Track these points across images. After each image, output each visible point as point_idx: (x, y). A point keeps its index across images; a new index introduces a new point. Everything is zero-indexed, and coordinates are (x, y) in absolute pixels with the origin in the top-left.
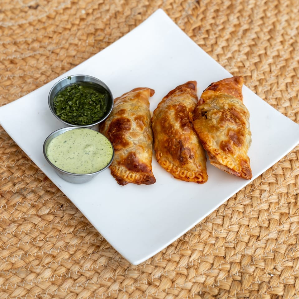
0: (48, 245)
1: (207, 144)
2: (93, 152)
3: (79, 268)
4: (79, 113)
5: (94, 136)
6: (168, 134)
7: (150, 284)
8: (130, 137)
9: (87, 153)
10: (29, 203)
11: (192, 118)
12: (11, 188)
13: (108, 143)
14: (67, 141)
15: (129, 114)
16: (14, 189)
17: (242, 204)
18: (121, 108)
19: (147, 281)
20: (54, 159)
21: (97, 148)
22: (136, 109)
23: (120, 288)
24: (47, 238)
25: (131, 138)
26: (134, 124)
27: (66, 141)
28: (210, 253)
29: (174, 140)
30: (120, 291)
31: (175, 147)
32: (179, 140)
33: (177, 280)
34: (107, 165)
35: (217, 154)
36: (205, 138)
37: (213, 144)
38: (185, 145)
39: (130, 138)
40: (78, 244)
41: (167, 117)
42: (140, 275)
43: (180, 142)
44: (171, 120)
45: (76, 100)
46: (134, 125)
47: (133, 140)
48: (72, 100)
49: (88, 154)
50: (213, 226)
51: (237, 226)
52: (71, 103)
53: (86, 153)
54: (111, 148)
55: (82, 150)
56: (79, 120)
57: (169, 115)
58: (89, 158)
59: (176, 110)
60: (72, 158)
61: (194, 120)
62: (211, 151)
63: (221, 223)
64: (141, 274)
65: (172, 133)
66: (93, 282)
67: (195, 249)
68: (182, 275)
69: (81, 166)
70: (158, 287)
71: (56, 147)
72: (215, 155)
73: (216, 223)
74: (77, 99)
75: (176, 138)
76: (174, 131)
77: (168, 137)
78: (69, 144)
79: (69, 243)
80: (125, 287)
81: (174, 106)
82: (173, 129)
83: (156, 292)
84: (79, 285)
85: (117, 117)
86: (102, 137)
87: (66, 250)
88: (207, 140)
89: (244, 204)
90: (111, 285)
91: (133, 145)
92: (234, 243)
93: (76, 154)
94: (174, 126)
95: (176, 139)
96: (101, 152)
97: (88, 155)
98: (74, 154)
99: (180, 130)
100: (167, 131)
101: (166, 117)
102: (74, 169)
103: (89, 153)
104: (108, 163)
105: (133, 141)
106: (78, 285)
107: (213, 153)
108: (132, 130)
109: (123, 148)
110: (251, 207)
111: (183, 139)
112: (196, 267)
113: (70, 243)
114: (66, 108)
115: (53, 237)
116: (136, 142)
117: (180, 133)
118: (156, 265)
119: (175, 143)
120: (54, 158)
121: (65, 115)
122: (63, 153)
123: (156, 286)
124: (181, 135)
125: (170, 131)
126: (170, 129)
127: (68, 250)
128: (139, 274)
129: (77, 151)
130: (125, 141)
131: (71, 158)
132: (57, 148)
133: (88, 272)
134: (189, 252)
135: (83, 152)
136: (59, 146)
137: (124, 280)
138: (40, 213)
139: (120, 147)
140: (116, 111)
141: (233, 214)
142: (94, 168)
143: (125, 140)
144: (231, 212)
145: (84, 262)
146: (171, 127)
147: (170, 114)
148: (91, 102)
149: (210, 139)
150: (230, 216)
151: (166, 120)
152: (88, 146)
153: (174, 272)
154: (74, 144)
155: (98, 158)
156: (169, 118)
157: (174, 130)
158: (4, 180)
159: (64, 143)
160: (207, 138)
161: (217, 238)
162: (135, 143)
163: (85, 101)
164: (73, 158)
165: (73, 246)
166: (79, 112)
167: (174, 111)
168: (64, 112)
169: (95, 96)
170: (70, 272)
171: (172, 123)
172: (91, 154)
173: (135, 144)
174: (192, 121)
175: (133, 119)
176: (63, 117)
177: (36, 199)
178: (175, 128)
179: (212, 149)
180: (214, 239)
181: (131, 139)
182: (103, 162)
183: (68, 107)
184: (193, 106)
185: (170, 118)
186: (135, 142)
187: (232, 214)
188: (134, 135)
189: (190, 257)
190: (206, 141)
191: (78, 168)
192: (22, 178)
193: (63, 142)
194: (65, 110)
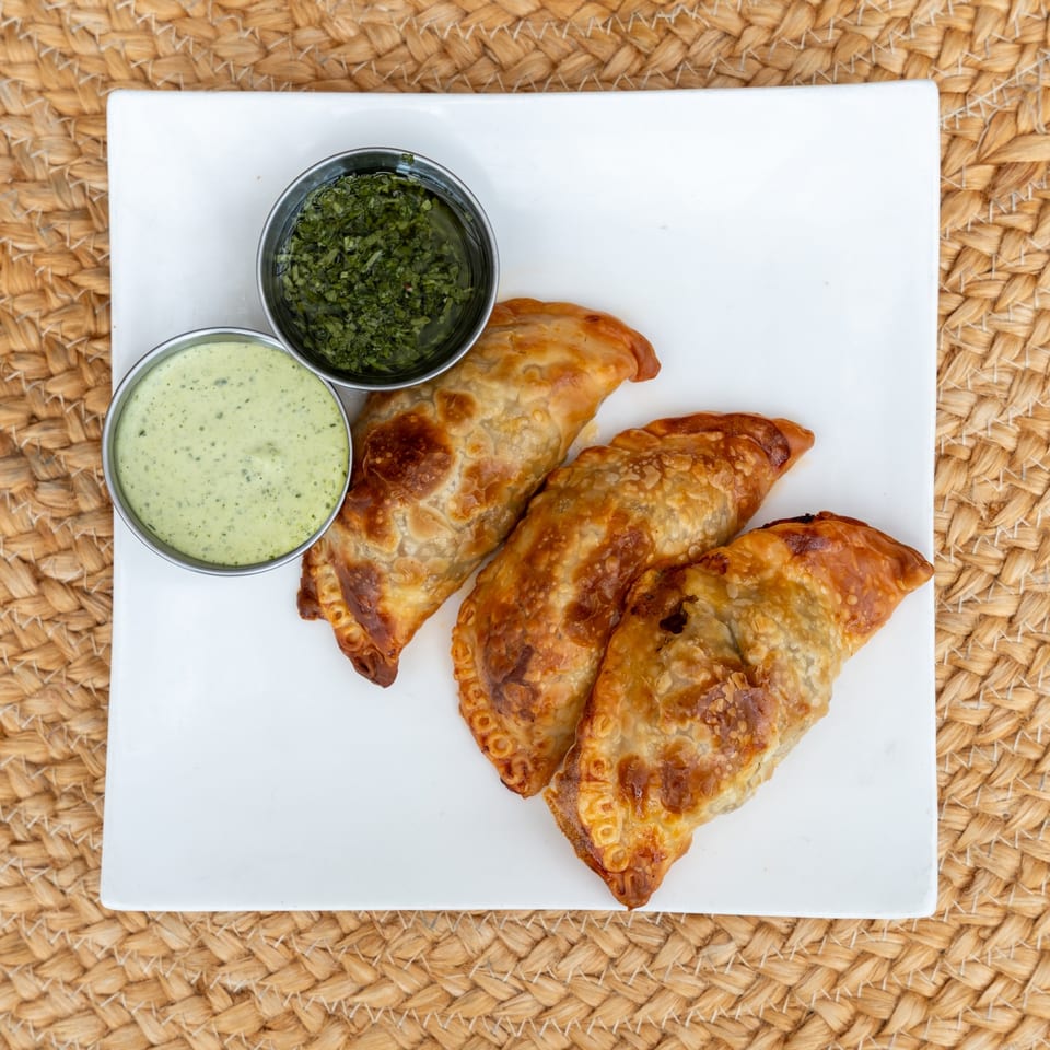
0: (9, 686)
1: (592, 723)
2: (269, 483)
3: (46, 818)
4: (349, 300)
5: (314, 428)
6: (523, 594)
7: (200, 991)
8: (404, 519)
9: (250, 473)
10: (36, 515)
11: (635, 599)
12: (13, 429)
13: (334, 487)
14: (229, 382)
15: (469, 435)
16: (22, 434)
17: (629, 935)
18: (470, 389)
19: (197, 977)
20: (144, 420)
21: (287, 478)
22: (506, 431)
23: (115, 947)
24: (18, 661)
25: (405, 525)
26: (454, 484)
27: (224, 382)
28: (421, 1019)
29: (519, 631)
30: (110, 955)
31: (504, 652)
32: (528, 642)
33: (276, 1030)
34: (267, 558)
35: (590, 778)
36: (604, 702)
37: (610, 738)
38: (531, 672)
39: (401, 523)
40: (88, 740)
41: (565, 541)
42: (188, 949)
43: (528, 652)
44: (565, 562)
45: (374, 248)
46: (450, 489)
47: (406, 534)
48: (365, 236)
49: (248, 479)
50: (490, 946)
51: (562, 990)
52: (351, 245)
53: (244, 472)
54: (328, 506)
55: (244, 451)
56: (326, 330)
57: (577, 536)
58: (240, 497)
59: (612, 537)
60: (195, 456)
61: (635, 611)
62: (586, 756)
63: (522, 950)
64: (195, 948)
65: (531, 605)
66: (56, 882)
67: (393, 978)
68: (301, 1027)
69: (199, 505)
70: (215, 1015)
71: (183, 382)
72: (584, 777)
73: (508, 942)
74: (381, 242)
75: (530, 630)
76: (539, 606)
77: (516, 600)
78: (224, 398)
79: (65, 720)
80: (129, 953)
81: (621, 516)
82: (542, 595)
83: (199, 1026)
84: (15, 865)
85: (433, 412)
86: (334, 450)
87: (45, 736)
88: (604, 713)
89: (634, 940)
90: (97, 923)
91: (395, 549)
92: (509, 1034)
93: (218, 451)
94: (554, 589)
95: (525, 635)
96: (288, 502)
97: (244, 480)
98: (209, 448)
99: (558, 619)
100: (526, 587)
101: (564, 538)
102: (171, 498)
103: (251, 478)
104: (276, 555)
105: (404, 538)
106: (12, 861)
107: (583, 766)
108: (430, 503)
109: (364, 535)
110: (645, 962)
111: (541, 651)
112: (354, 1030)
113: (69, 723)
114: (324, 249)
115: (34, 673)
116: (411, 549)
117: (549, 626)
118: (254, 950)
119: (512, 641)
120: (148, 418)
121: (301, 275)
122: (186, 418)
123: (210, 1008)
124: (546, 636)
125: (532, 595)
126: (537, 588)
127: (49, 741)
128: (190, 944)
129: (225, 443)
130: (380, 520)
131: (191, 455)
132: (183, 387)
133: (60, 842)
134: (367, 976)
135: (241, 461)
136: (195, 382)
137: (142, 931)
138: (47, 568)
139: (357, 521)
140: (452, 383)
141: (575, 948)
142: (224, 541)
143: (384, 515)
144: (574, 937)
145: (68, 809)
146: (545, 582)
147: (582, 536)
148: (410, 289)
149: (612, 717)
150: (563, 946)
151: (555, 546)
152: (272, 449)
153: (286, 1004)
154: (238, 411)
155: (261, 517)
156: (568, 547)
157: (542, 600)
158: (12, 379)
159: (217, 383)
160: (606, 708)
161: (475, 987)
162: (406, 549)
163: (400, 269)
164: (198, 459)
165: (71, 735)
166: (351, 296)
167: (603, 536)
168: (305, 264)
169: (440, 276)
170: (16, 810)
171: (559, 573)
172: (257, 483)
173: (401, 551)
174: (628, 609)
175: (469, 464)
176: (291, 277)
177: (63, 514)
178: (553, 597)
179: (592, 749)
180: (466, 986)
181: (403, 529)
182: (264, 543)
183: (334, 253)
184: (687, 552)
185: (569, 552)
186: (408, 543)
187: (572, 945)
188: (422, 522)
189: (361, 990)
190: (600, 714)
191: (185, 504)
192: (68, 411)
193: (215, 377)
194: (316, 259)
